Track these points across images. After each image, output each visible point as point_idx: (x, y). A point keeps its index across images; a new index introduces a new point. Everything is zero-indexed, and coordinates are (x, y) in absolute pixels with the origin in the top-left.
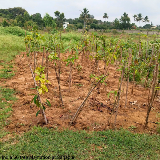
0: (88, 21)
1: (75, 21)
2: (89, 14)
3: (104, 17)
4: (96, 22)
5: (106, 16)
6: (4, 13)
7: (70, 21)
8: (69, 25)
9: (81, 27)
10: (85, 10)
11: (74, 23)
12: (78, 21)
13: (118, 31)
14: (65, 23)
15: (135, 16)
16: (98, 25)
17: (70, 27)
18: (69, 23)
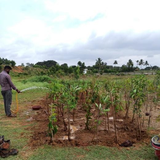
0: (102, 67)
1: (92, 67)
2: (102, 62)
3: (114, 63)
4: (108, 67)
5: (116, 63)
6: (41, 65)
7: (89, 68)
8: (88, 71)
9: (97, 72)
10: (99, 59)
11: (91, 69)
12: (94, 67)
13: (124, 73)
14: (85, 69)
15: (138, 61)
16: (110, 69)
17: (88, 72)
18: (88, 69)
